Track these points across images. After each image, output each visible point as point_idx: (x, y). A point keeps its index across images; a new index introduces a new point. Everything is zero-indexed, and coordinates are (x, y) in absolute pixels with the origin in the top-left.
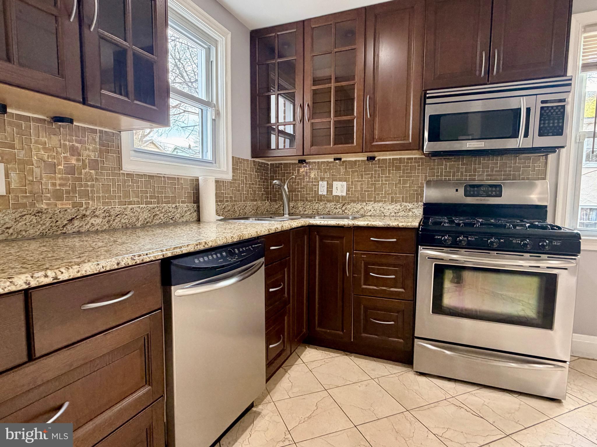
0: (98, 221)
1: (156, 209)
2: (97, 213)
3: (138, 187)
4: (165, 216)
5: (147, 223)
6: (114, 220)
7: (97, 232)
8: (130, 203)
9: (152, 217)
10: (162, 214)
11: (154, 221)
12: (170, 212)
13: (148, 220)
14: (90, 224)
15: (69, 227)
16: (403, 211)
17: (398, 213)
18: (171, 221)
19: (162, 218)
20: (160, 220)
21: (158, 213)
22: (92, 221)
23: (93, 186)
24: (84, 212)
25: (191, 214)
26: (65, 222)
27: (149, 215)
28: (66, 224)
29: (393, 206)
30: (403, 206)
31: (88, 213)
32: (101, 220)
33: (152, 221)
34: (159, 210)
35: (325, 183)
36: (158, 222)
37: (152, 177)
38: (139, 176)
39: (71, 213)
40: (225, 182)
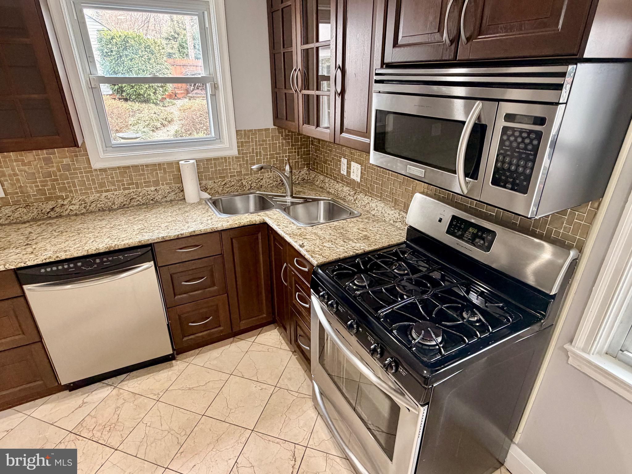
0: (76, 207)
1: (133, 194)
2: (74, 202)
4: (144, 198)
6: (90, 206)
7: (76, 215)
8: (107, 191)
9: (129, 201)
10: (141, 197)
13: (125, 203)
14: (69, 210)
18: (151, 202)
19: (140, 200)
20: (138, 202)
24: (62, 203)
26: (48, 210)
27: (126, 199)
28: (50, 212)
29: (392, 212)
31: (65, 203)
33: (129, 204)
34: (136, 194)
35: (346, 160)
36: (135, 204)
37: (128, 167)
38: (113, 169)
39: (51, 204)
40: (229, 158)
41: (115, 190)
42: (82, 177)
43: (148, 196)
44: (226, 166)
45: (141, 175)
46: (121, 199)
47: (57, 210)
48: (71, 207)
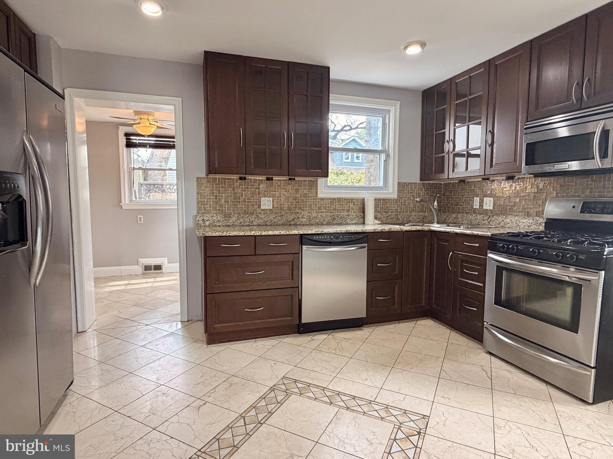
0: (305, 220)
1: (335, 216)
2: (304, 217)
3: (326, 204)
4: (341, 219)
5: (329, 222)
6: (312, 220)
7: (304, 225)
8: (322, 212)
10: (339, 219)
11: (334, 222)
12: (344, 217)
13: (330, 221)
14: (301, 221)
15: (292, 222)
16: (535, 224)
17: (530, 226)
18: (344, 223)
19: (339, 220)
20: (337, 222)
21: (336, 218)
22: (302, 220)
23: (303, 205)
24: (299, 216)
25: (359, 219)
26: (291, 220)
27: (331, 219)
28: (291, 221)
29: (526, 220)
30: (535, 220)
31: (300, 217)
32: (306, 220)
33: (332, 222)
34: (337, 216)
35: (478, 198)
36: (335, 222)
39: (294, 216)
40: (391, 199)
41: (327, 212)
42: (311, 202)
44: (389, 205)
46: (329, 218)
47: (296, 220)
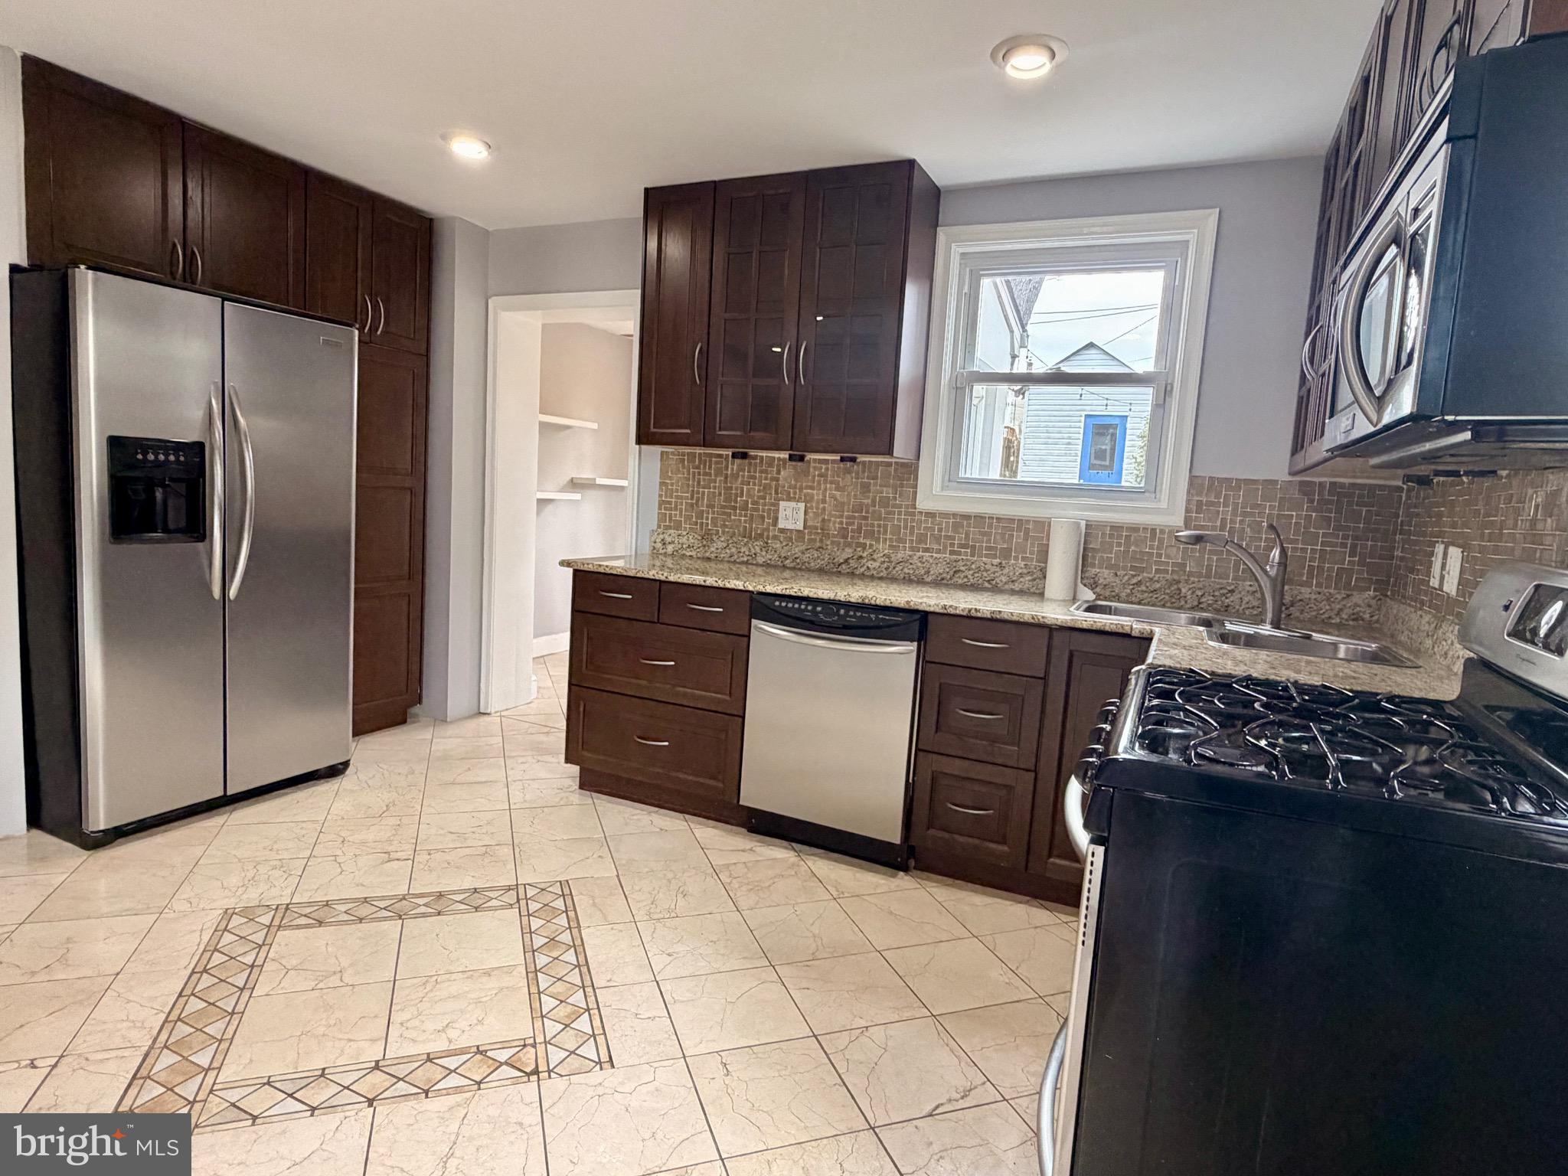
2: (875, 556)
6: (894, 568)
9: (952, 573)
14: (865, 567)
15: (844, 566)
20: (966, 580)
21: (963, 568)
23: (879, 526)
24: (861, 553)
27: (947, 570)
28: (842, 563)
31: (865, 555)
32: (878, 565)
34: (966, 565)
35: (1442, 549)
37: (967, 517)
38: (945, 515)
39: (848, 552)
40: (1162, 532)
41: (939, 551)
42: (899, 520)
43: (985, 574)
45: (984, 534)
46: (941, 568)
48: (869, 564)
